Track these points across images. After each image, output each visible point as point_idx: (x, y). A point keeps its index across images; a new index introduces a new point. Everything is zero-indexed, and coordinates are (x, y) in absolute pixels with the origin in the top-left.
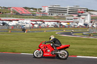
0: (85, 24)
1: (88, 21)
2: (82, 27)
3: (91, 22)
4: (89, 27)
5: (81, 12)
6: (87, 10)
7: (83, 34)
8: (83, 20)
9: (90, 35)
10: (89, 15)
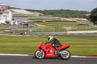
0: (6, 22)
1: (9, 18)
2: (4, 24)
3: (13, 20)
4: (10, 25)
5: (2, 9)
6: (9, 8)
7: (5, 32)
8: (5, 18)
9: (12, 33)
10: (10, 13)
